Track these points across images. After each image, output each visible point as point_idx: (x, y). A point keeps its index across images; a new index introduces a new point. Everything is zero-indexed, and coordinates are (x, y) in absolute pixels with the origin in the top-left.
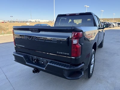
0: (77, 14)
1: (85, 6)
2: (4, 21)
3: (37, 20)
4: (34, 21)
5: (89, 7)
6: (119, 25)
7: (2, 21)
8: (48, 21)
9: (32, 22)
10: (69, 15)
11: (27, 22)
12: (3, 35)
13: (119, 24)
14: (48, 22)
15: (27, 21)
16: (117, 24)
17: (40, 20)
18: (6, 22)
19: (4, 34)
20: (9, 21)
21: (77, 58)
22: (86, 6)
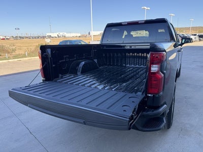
0: (141, 22)
1: (143, 7)
2: (4, 38)
3: (61, 34)
4: (55, 35)
5: (149, 8)
6: (201, 39)
7: (2, 38)
8: (80, 35)
9: (53, 37)
10: (127, 23)
11: (44, 37)
12: (8, 61)
13: (200, 36)
14: (79, 37)
15: (45, 35)
16: (197, 37)
17: (65, 33)
18: (9, 38)
19: (9, 58)
20: (13, 37)
21: (157, 96)
22: (145, 7)
